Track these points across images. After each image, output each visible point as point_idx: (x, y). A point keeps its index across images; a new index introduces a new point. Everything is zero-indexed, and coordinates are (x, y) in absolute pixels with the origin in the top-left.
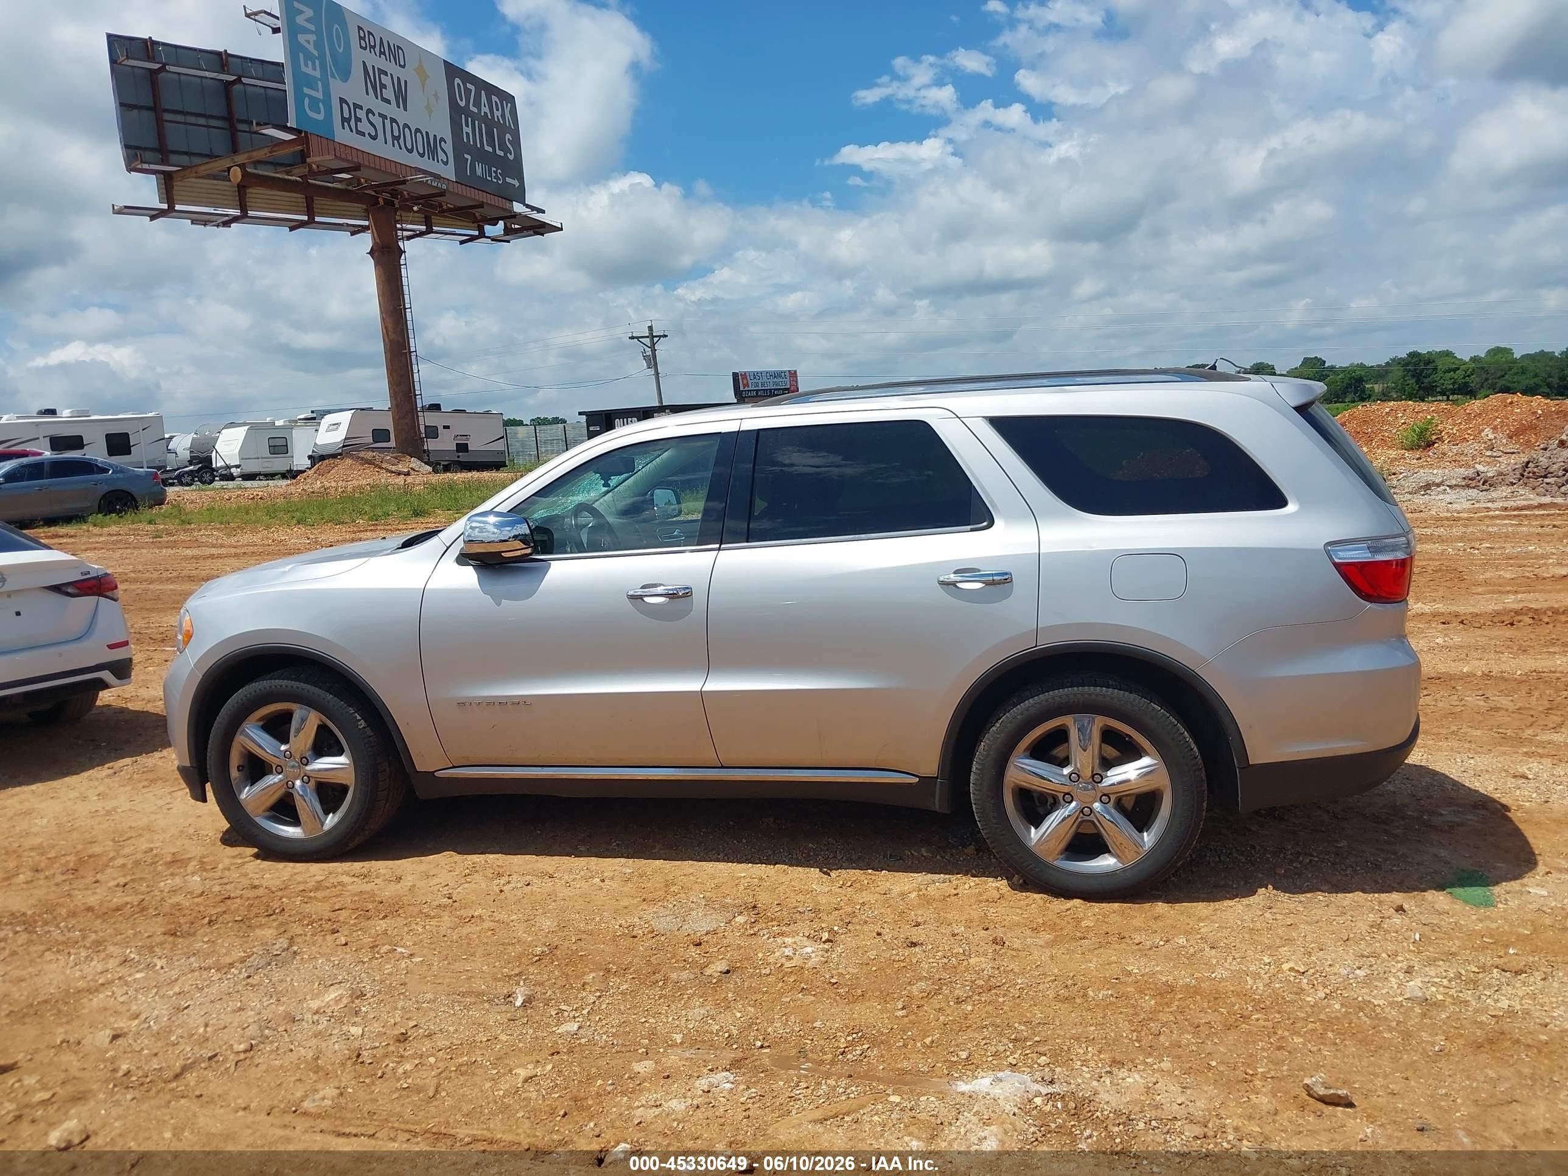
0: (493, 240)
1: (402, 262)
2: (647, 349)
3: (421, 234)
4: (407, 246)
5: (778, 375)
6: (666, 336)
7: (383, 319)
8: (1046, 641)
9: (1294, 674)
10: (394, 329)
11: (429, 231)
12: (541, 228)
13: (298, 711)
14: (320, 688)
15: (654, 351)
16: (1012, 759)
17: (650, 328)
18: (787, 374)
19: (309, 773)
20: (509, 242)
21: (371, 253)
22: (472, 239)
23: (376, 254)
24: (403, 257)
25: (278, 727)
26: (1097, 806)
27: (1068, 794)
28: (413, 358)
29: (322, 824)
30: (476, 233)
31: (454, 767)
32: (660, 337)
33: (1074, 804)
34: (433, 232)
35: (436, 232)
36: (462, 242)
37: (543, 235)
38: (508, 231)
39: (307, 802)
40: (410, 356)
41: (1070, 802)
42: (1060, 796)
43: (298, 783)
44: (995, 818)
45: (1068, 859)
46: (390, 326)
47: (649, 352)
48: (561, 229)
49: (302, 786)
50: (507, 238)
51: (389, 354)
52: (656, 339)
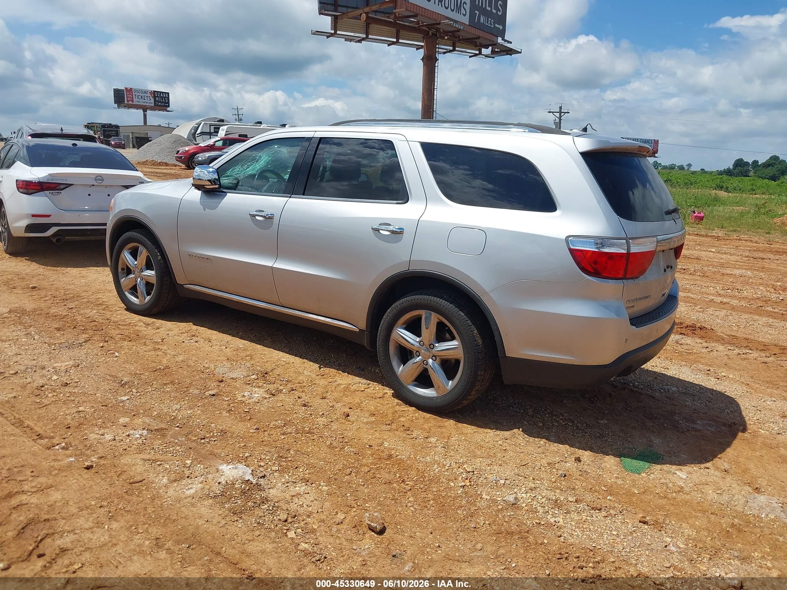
0: (485, 56)
1: (436, 65)
2: (557, 119)
3: (450, 51)
4: (440, 57)
5: (646, 141)
6: (569, 113)
7: (423, 93)
8: (414, 268)
9: (533, 309)
10: (428, 98)
11: (454, 50)
12: (510, 52)
13: (141, 248)
14: (147, 239)
15: (560, 120)
16: (395, 328)
17: (561, 108)
18: (653, 141)
19: (143, 276)
20: (494, 58)
21: (422, 59)
22: (476, 55)
23: (425, 60)
24: (437, 62)
25: (134, 254)
26: (430, 361)
27: (417, 351)
28: (434, 114)
29: (145, 299)
30: (478, 52)
31: (190, 284)
32: (565, 113)
33: (420, 357)
34: (455, 51)
35: (457, 51)
36: (470, 57)
37: (511, 55)
38: (493, 52)
39: (141, 288)
40: (433, 113)
41: (418, 356)
42: (415, 352)
43: (139, 279)
44: (383, 356)
45: (415, 386)
46: (426, 97)
47: (558, 120)
48: (521, 53)
49: (140, 281)
50: (493, 56)
51: (423, 111)
52: (562, 114)
